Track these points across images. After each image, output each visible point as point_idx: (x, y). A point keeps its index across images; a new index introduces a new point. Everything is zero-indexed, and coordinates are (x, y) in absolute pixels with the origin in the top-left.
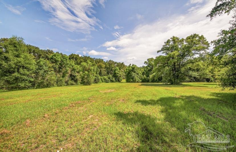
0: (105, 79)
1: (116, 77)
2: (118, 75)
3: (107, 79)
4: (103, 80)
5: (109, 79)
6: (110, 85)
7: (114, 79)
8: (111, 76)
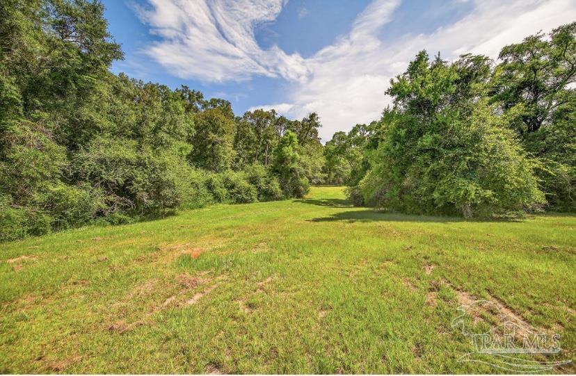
0: (233, 187)
1: (287, 177)
2: (295, 165)
3: (245, 184)
4: (218, 190)
5: (252, 186)
6: (258, 211)
7: (276, 185)
8: (260, 169)
